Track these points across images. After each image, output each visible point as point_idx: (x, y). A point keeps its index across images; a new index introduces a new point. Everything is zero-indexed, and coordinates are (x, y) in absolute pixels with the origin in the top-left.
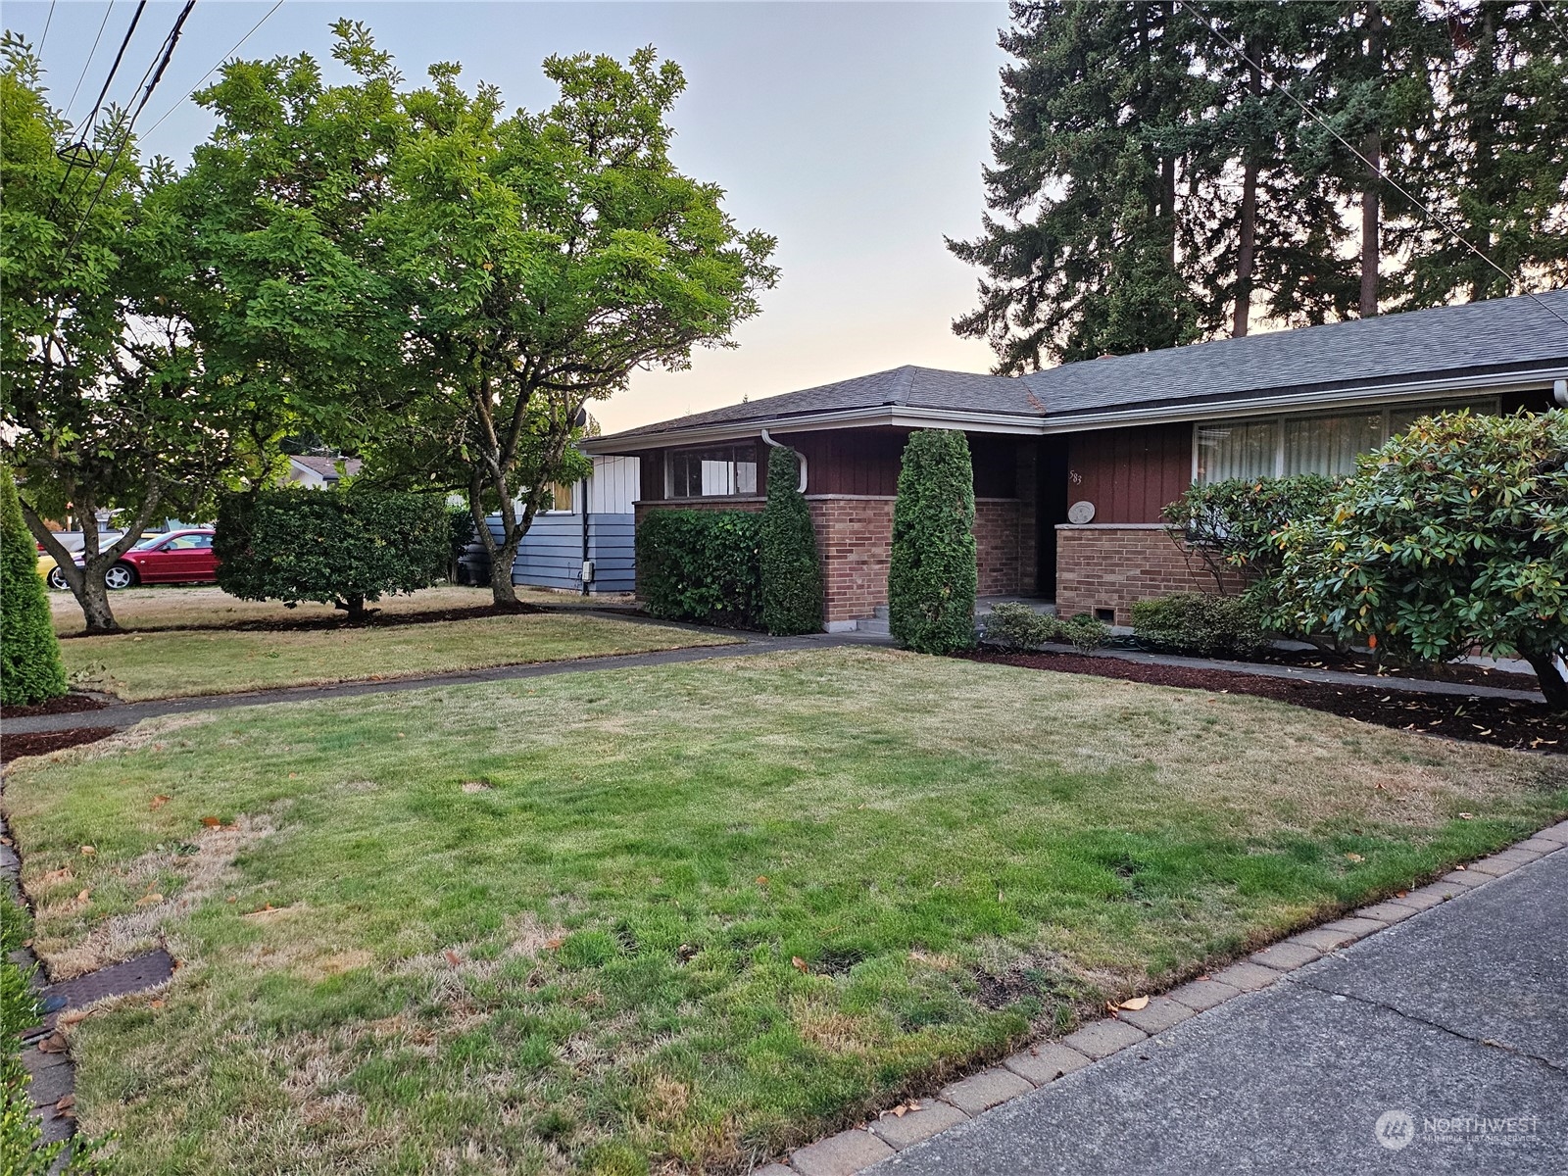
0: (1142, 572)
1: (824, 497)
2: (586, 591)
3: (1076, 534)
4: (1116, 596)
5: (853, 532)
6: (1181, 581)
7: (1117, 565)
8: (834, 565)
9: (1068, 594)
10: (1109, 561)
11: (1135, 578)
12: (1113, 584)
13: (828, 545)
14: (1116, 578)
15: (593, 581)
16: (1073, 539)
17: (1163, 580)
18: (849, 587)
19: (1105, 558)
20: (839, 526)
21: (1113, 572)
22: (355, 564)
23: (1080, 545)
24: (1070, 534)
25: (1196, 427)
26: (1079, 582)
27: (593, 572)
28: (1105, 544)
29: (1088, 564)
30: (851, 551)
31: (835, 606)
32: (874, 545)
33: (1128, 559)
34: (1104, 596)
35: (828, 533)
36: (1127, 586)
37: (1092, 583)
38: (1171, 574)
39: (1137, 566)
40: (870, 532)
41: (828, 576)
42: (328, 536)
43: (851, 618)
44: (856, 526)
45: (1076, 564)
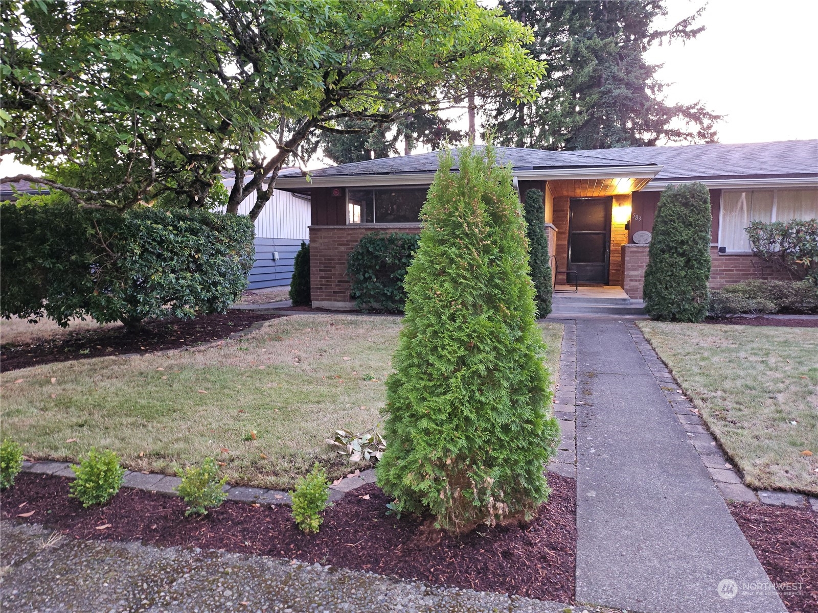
3: (640, 249)
6: (714, 274)
16: (638, 252)
23: (642, 256)
24: (635, 249)
25: (723, 191)
45: (639, 266)
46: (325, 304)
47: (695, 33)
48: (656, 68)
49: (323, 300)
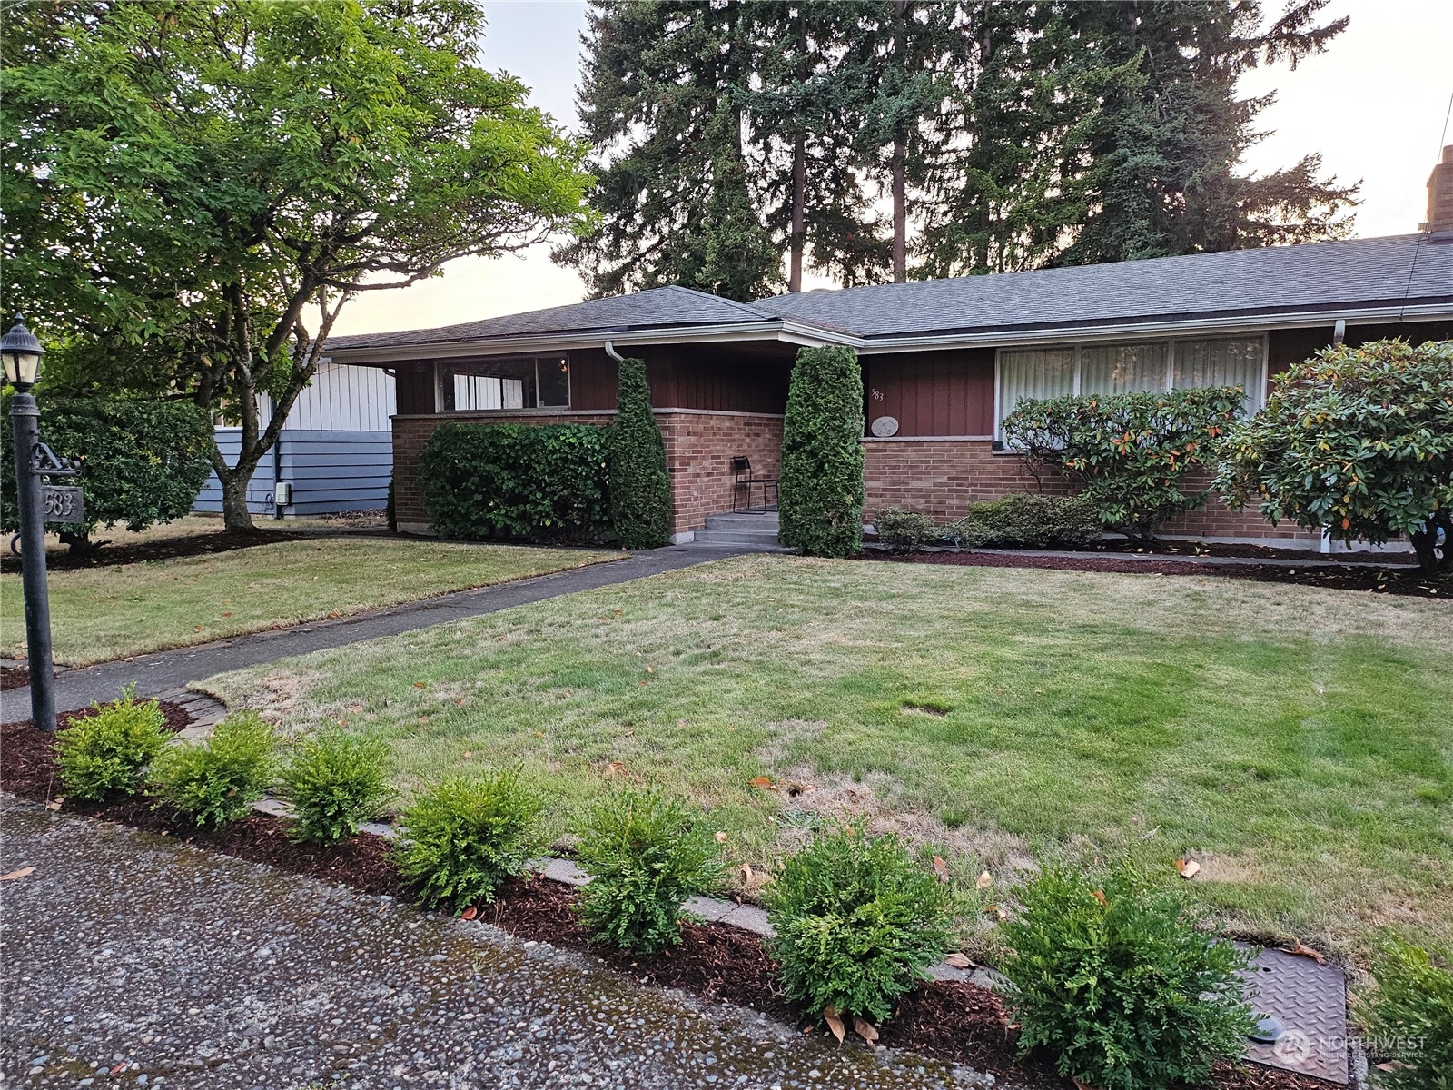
0: (950, 479)
1: (668, 410)
2: (280, 516)
3: (881, 446)
4: (923, 501)
5: (691, 446)
6: (987, 485)
7: (924, 473)
8: (678, 477)
9: (872, 500)
10: (916, 471)
11: (941, 484)
12: (920, 490)
13: (673, 458)
14: (924, 484)
15: (290, 504)
16: (878, 450)
17: (970, 485)
18: (689, 500)
19: (911, 467)
20: (681, 439)
21: (920, 479)
22: (126, 486)
23: (884, 456)
24: (874, 446)
25: (999, 351)
26: (884, 490)
27: (290, 493)
28: (911, 454)
29: (894, 473)
30: (689, 464)
31: (680, 518)
32: (703, 458)
33: (934, 468)
34: (910, 501)
35: (673, 446)
36: (933, 491)
37: (898, 490)
38: (977, 479)
39: (945, 473)
40: (702, 446)
41: (674, 488)
42: (94, 453)
43: (691, 529)
44: (693, 439)
45: (881, 473)
46: (412, 527)
47: (1320, 36)
48: (1257, 107)
49: (409, 521)
